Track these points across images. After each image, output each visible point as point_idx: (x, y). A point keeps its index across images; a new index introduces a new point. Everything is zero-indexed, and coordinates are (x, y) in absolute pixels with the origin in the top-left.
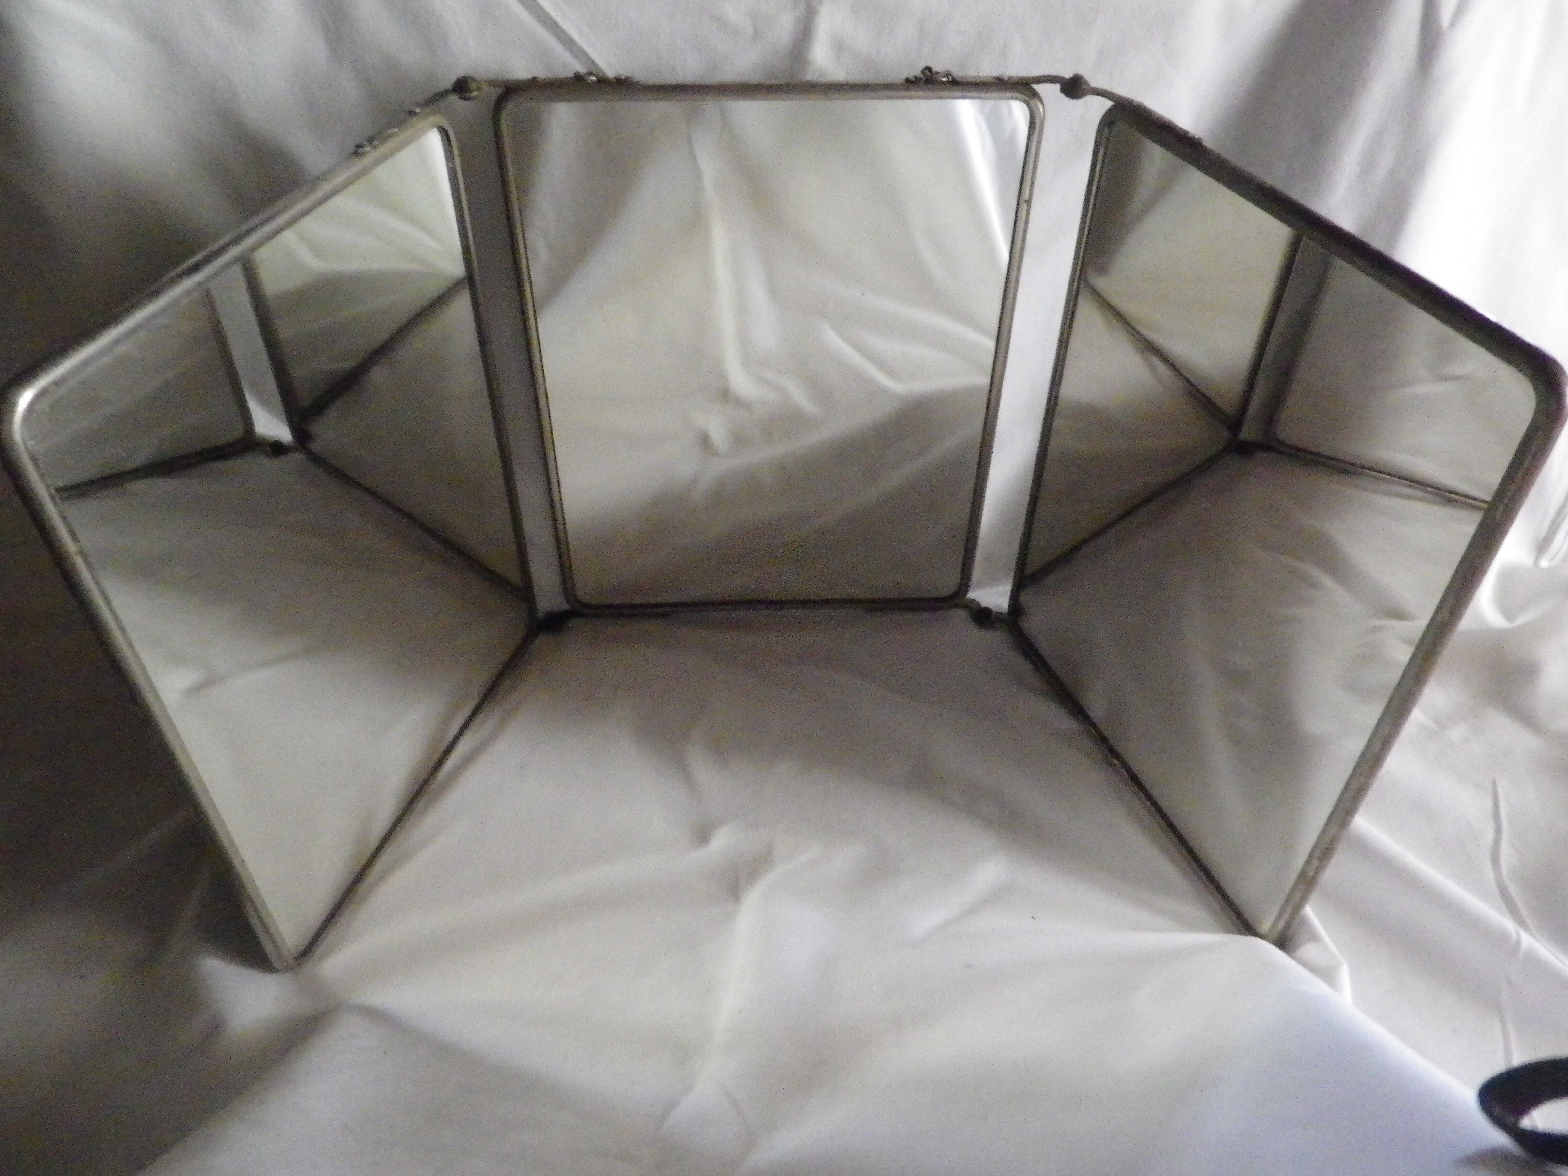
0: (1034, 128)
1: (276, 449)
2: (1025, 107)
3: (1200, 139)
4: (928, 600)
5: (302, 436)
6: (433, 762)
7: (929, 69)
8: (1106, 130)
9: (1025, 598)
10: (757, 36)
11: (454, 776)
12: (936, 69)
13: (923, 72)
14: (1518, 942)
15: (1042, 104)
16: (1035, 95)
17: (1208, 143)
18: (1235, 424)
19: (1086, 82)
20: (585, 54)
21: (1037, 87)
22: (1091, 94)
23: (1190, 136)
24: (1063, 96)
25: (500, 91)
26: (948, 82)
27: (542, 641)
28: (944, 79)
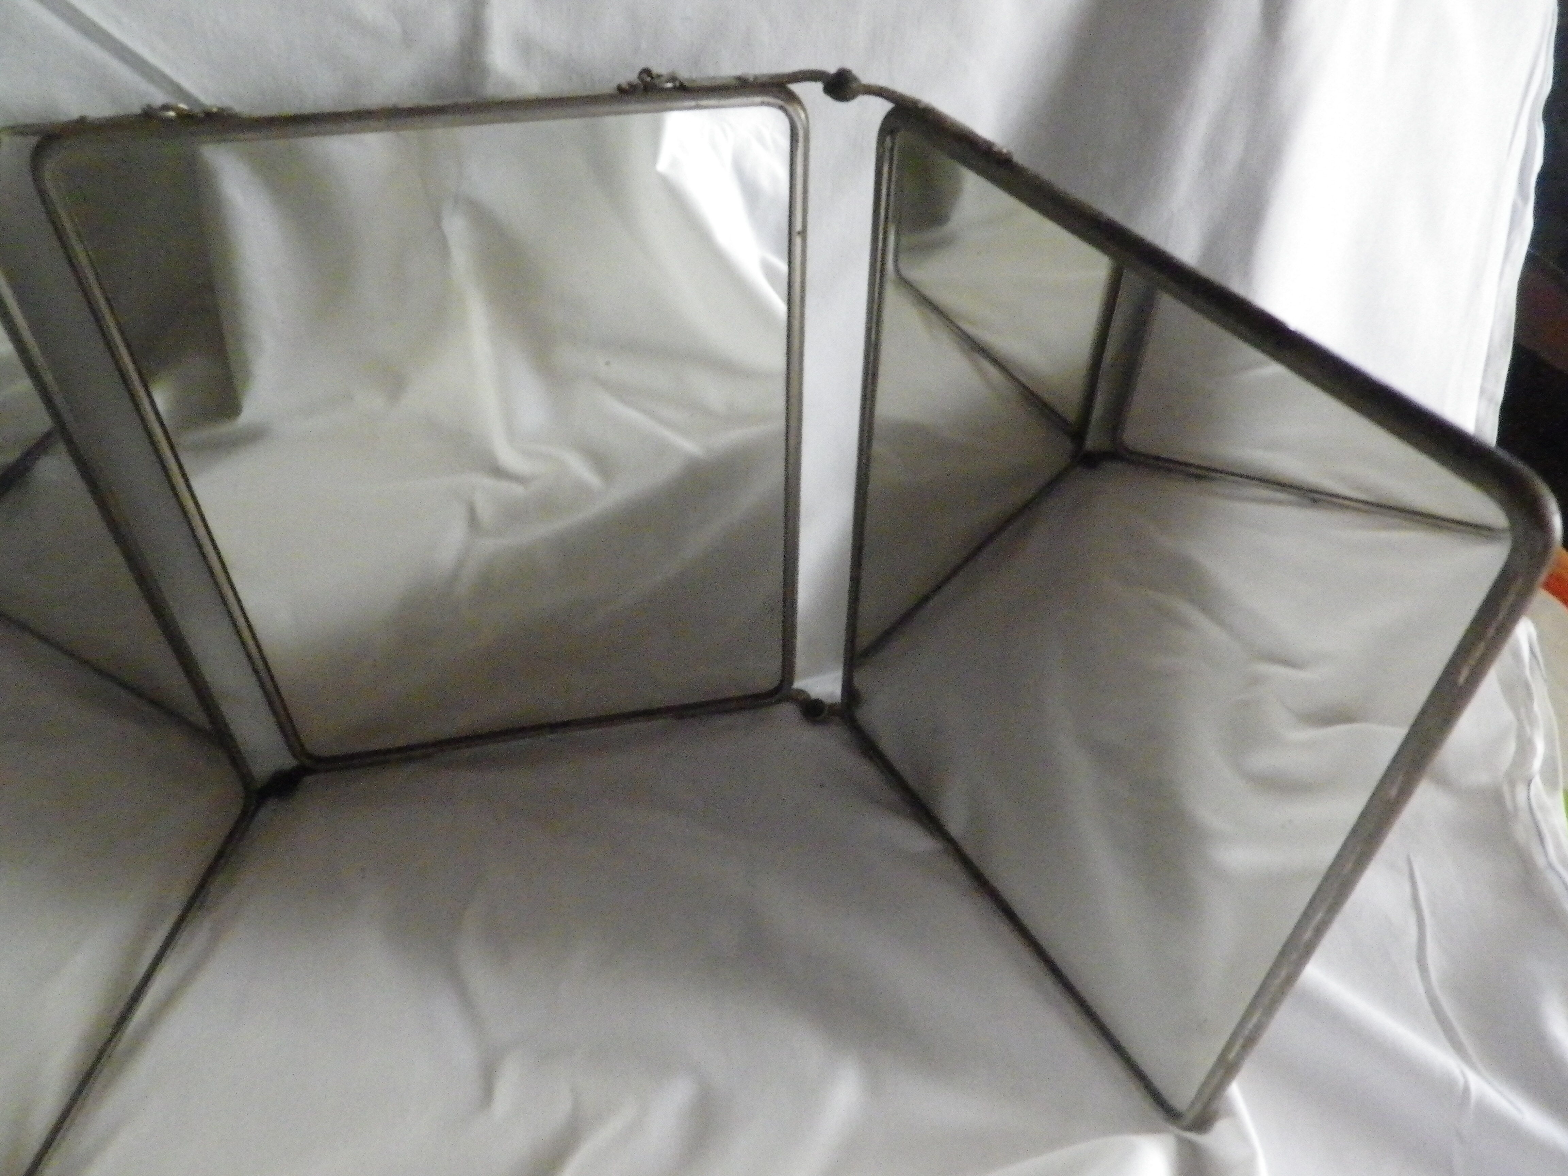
0: (797, 141)
2: (780, 114)
3: (1009, 153)
4: (746, 697)
7: (647, 72)
8: (888, 139)
9: (861, 680)
10: (408, 39)
11: (154, 1020)
12: (656, 69)
13: (639, 77)
14: (1466, 1090)
15: (804, 110)
16: (792, 98)
17: (1019, 158)
18: (1078, 433)
19: (855, 79)
20: (164, 76)
21: (795, 88)
22: (863, 94)
23: (995, 149)
24: (828, 100)
25: (34, 140)
26: (675, 88)
28: (669, 85)
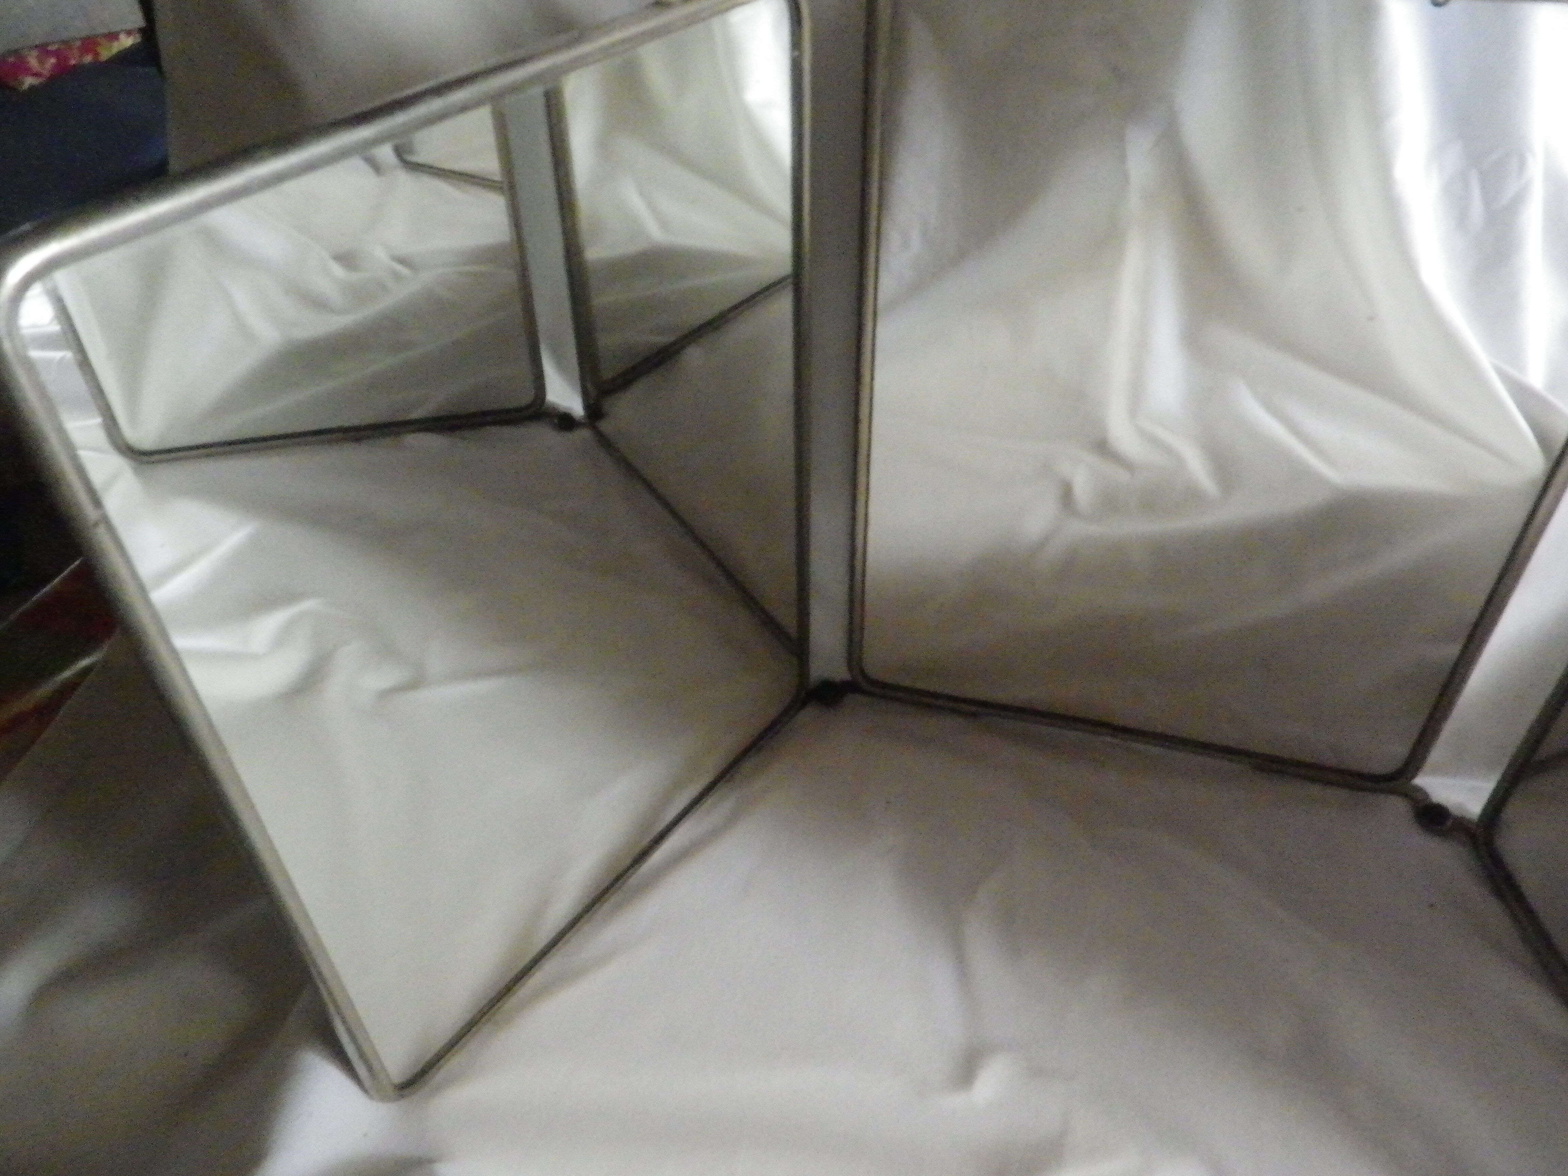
1: (565, 422)
5: (594, 412)
6: (637, 849)
27: (808, 715)
